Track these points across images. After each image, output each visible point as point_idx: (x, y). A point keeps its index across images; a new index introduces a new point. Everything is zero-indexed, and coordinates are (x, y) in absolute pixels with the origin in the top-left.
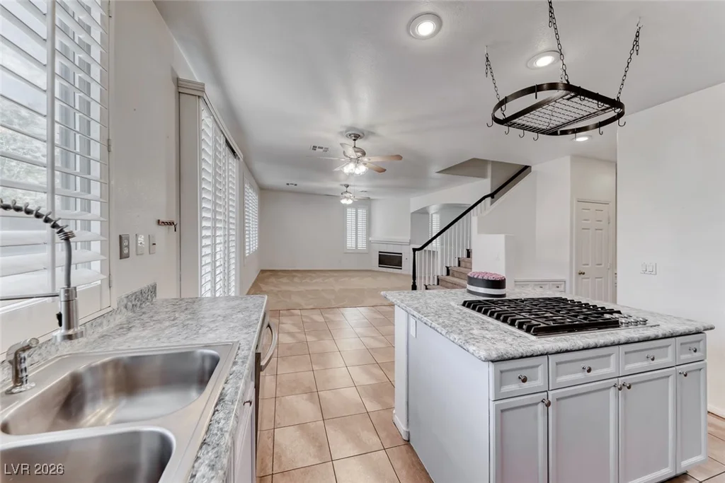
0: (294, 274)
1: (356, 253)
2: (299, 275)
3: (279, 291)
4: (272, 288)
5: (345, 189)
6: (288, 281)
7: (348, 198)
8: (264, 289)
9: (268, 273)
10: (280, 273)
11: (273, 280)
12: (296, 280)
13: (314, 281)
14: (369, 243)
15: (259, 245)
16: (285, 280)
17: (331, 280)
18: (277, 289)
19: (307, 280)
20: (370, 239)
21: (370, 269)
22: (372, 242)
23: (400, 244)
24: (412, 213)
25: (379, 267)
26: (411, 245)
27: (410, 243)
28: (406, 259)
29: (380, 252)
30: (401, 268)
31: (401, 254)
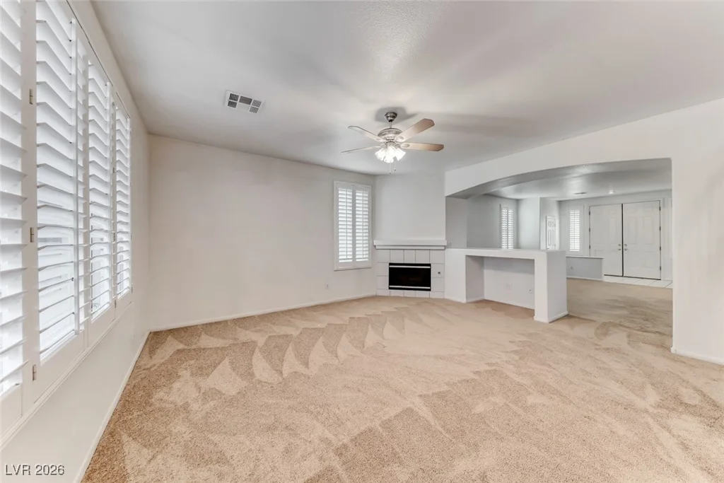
14: (373, 250)
20: (375, 243)
21: (374, 294)
22: (377, 247)
23: (429, 248)
24: (447, 197)
25: (390, 288)
26: (448, 251)
27: (445, 247)
28: (439, 273)
29: (390, 264)
30: (430, 290)
31: (429, 265)
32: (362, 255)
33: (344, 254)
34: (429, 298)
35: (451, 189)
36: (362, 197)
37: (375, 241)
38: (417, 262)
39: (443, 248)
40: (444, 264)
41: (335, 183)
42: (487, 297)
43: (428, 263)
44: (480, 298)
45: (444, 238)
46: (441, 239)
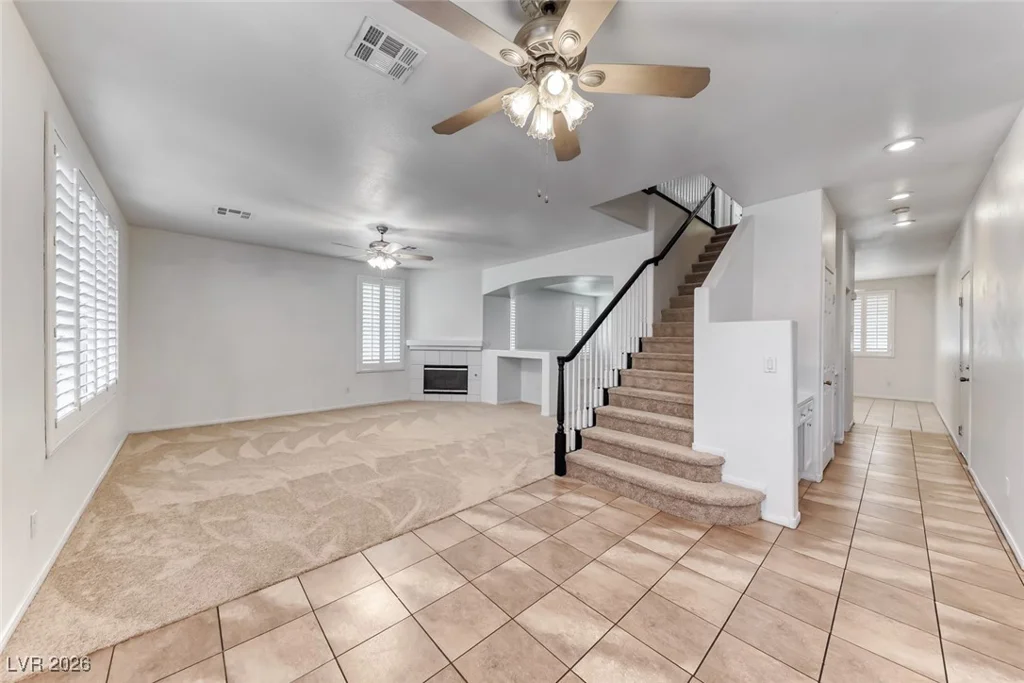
0: (236, 433)
1: (383, 371)
2: (253, 435)
3: (200, 506)
4: (171, 497)
5: (377, 236)
6: (222, 460)
7: (385, 256)
8: (139, 509)
9: (154, 443)
10: (192, 438)
11: (172, 463)
12: (247, 451)
13: (302, 446)
14: (406, 351)
15: (121, 371)
16: (212, 458)
17: (342, 436)
18: (192, 497)
19: (280, 446)
20: (408, 343)
21: (407, 398)
22: (410, 348)
23: (464, 349)
24: (486, 297)
25: (425, 393)
26: (484, 351)
27: (482, 348)
28: (476, 375)
29: (426, 366)
30: (466, 393)
31: (466, 367)
32: (392, 355)
33: (370, 354)
34: (466, 402)
35: (486, 290)
36: (393, 294)
37: (407, 341)
38: (453, 364)
39: (479, 349)
40: (481, 366)
41: (358, 277)
42: (523, 399)
43: (465, 364)
44: (517, 400)
45: (480, 339)
46: (478, 340)
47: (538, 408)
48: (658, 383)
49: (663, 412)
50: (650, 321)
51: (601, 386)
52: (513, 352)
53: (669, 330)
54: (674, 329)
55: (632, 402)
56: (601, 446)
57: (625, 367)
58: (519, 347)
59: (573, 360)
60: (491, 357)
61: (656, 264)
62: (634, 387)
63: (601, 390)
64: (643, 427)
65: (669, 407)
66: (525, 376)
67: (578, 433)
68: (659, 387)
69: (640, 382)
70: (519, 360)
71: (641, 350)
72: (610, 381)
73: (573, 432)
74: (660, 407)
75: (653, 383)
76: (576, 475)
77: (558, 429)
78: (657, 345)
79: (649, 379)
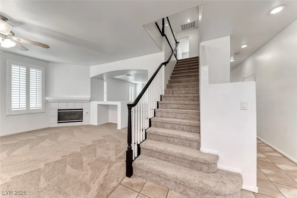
14: (46, 103)
20: (47, 98)
22: (49, 101)
23: (82, 101)
24: (92, 78)
25: (58, 123)
27: (90, 101)
28: (87, 113)
29: (59, 110)
30: (82, 121)
31: (82, 109)
32: (36, 105)
33: (17, 105)
35: (92, 75)
37: (46, 98)
38: (75, 108)
39: (89, 101)
40: (90, 108)
42: (110, 121)
43: (81, 108)
44: (107, 122)
45: (89, 97)
46: (88, 97)
47: (116, 125)
48: (173, 115)
49: (178, 129)
50: (163, 88)
51: (148, 118)
52: (105, 102)
53: (171, 92)
54: (173, 91)
55: (163, 125)
56: (152, 153)
57: (156, 108)
58: (108, 100)
59: (136, 106)
60: (94, 105)
61: (165, 66)
62: (161, 117)
63: (148, 120)
64: (172, 139)
65: (181, 127)
66: (110, 112)
67: (138, 145)
68: (173, 116)
69: (164, 114)
70: (108, 105)
71: (161, 100)
72: (151, 115)
73: (136, 146)
74: (177, 127)
75: (170, 115)
76: (139, 174)
77: (128, 148)
78: (168, 98)
79: (168, 113)
